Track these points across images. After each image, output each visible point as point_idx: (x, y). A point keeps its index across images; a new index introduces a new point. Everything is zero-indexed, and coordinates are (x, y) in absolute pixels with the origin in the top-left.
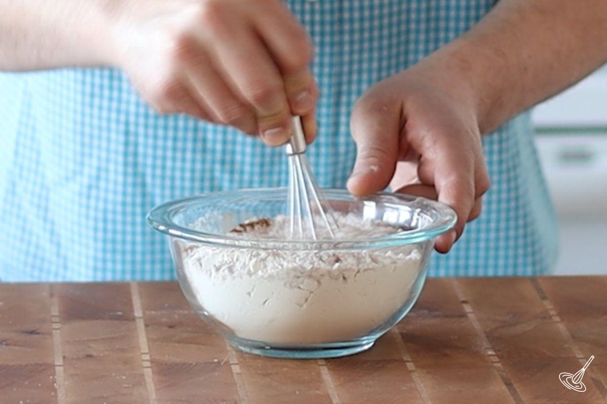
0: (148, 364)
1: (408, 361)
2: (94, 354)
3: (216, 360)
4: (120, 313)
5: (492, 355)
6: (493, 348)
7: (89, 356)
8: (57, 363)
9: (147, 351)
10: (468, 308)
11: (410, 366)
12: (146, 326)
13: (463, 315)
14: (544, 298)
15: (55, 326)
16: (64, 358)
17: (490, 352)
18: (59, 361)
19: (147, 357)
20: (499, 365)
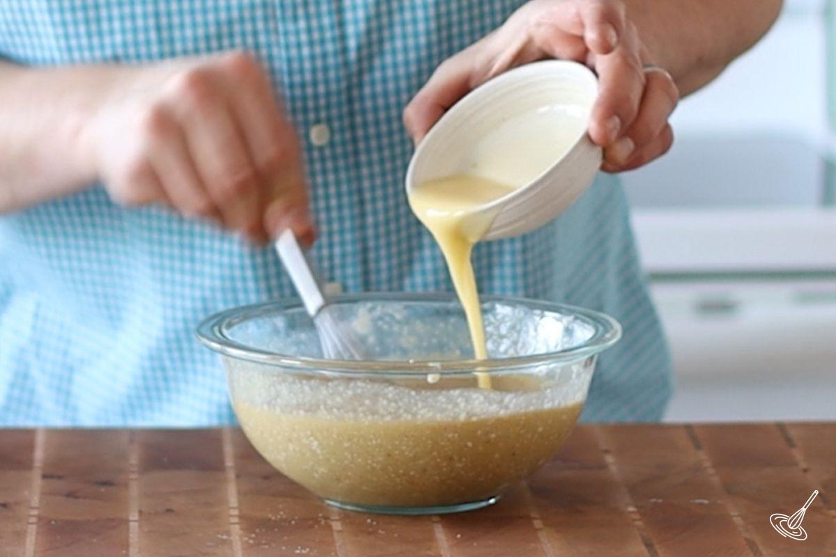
0: (236, 520)
1: (536, 519)
2: (176, 508)
5: (633, 512)
6: (633, 505)
7: (170, 511)
8: (131, 518)
9: (235, 505)
10: (609, 459)
11: (538, 523)
14: (699, 448)
16: (140, 512)
17: (631, 509)
18: (134, 516)
19: (236, 512)
20: (640, 523)
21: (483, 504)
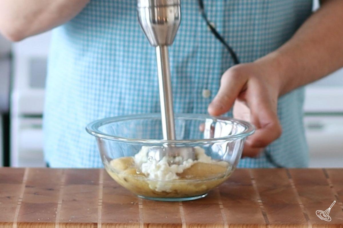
0: (101, 204)
1: (221, 205)
2: (77, 199)
3: (132, 203)
4: (93, 182)
5: (260, 202)
6: (261, 200)
7: (74, 200)
8: (59, 203)
9: (101, 198)
10: (254, 182)
11: (221, 206)
12: (104, 187)
13: (251, 185)
14: (290, 178)
15: (62, 187)
16: (63, 201)
17: (260, 201)
18: (60, 202)
19: (101, 201)
20: (262, 207)
21: (199, 197)
